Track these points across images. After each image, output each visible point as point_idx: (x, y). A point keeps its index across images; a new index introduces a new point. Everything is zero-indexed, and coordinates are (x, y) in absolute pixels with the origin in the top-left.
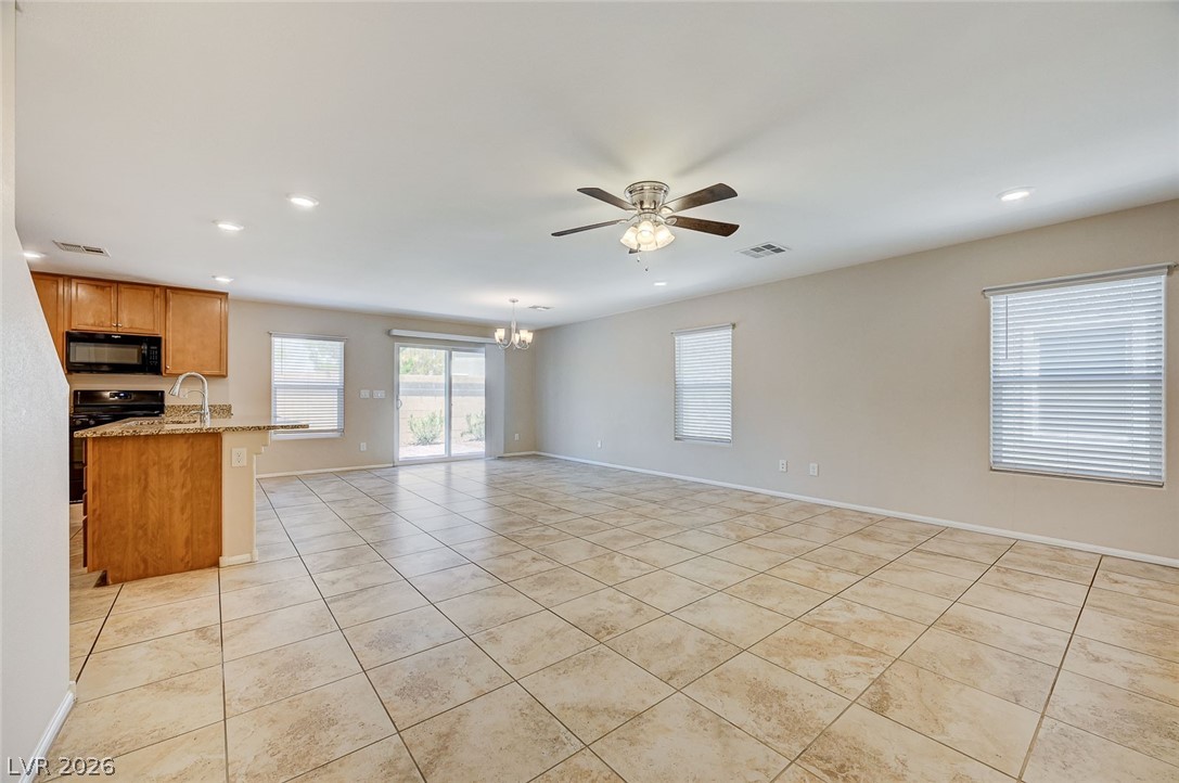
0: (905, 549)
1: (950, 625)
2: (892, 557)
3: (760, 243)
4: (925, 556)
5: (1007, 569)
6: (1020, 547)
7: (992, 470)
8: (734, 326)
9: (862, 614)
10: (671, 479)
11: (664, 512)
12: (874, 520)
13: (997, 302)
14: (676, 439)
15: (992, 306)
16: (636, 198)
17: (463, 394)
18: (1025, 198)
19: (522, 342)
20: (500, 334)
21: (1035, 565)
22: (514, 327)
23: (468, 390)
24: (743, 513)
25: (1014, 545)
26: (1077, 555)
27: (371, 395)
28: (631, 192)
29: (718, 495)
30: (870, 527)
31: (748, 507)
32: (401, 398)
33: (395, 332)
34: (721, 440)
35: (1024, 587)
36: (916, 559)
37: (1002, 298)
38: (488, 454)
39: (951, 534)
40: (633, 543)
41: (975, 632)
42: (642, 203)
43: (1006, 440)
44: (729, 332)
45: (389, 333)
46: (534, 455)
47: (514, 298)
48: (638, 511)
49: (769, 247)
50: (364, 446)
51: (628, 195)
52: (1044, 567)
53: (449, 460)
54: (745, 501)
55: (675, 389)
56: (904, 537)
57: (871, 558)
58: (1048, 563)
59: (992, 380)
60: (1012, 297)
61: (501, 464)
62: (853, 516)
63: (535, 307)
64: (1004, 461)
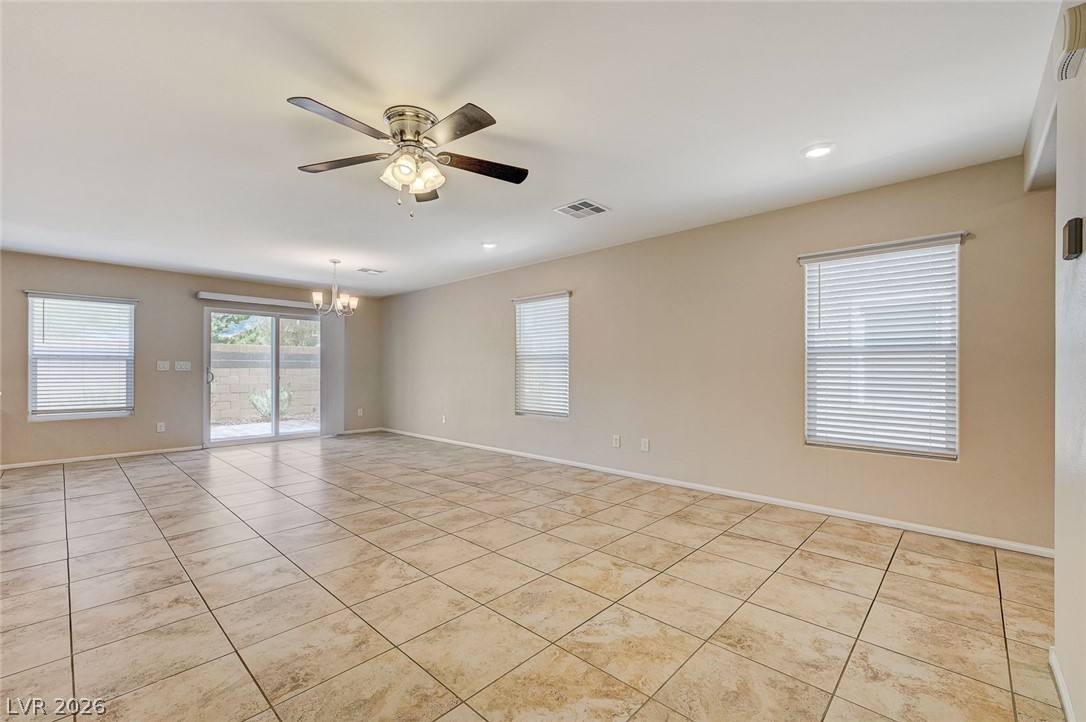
0: (715, 532)
1: (729, 637)
2: (698, 543)
3: (576, 200)
4: (733, 541)
5: (810, 553)
6: (830, 525)
7: (807, 444)
8: (571, 293)
9: (639, 628)
10: (511, 456)
11: (482, 497)
12: (696, 497)
13: (810, 269)
14: (517, 413)
15: (807, 274)
16: (396, 126)
17: (292, 366)
18: (828, 155)
19: (346, 308)
20: (318, 297)
21: (839, 546)
22: (334, 291)
23: (302, 362)
24: (565, 495)
25: (824, 523)
26: (882, 532)
27: (173, 366)
28: (389, 118)
29: (549, 474)
30: (687, 507)
31: (576, 487)
32: (213, 370)
33: (203, 295)
34: (559, 415)
35: (822, 576)
36: (722, 546)
37: (815, 267)
38: (323, 433)
39: (767, 512)
40: (420, 540)
41: (754, 645)
42: (402, 132)
43: (819, 413)
44: (566, 300)
45: (195, 296)
46: (381, 432)
47: (335, 258)
48: (450, 496)
49: (586, 205)
50: (161, 427)
51: (387, 122)
52: (846, 549)
53: (277, 439)
54: (575, 480)
55: (516, 360)
56: (719, 518)
57: (676, 547)
58: (852, 543)
59: (807, 351)
60: (825, 265)
61: (340, 443)
62: (678, 494)
63: (366, 270)
64: (818, 434)
